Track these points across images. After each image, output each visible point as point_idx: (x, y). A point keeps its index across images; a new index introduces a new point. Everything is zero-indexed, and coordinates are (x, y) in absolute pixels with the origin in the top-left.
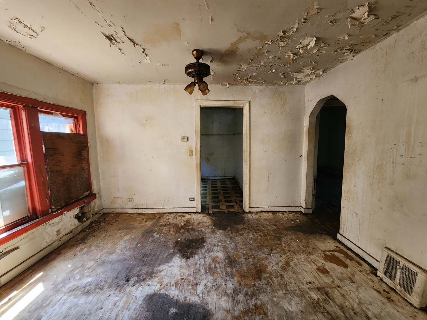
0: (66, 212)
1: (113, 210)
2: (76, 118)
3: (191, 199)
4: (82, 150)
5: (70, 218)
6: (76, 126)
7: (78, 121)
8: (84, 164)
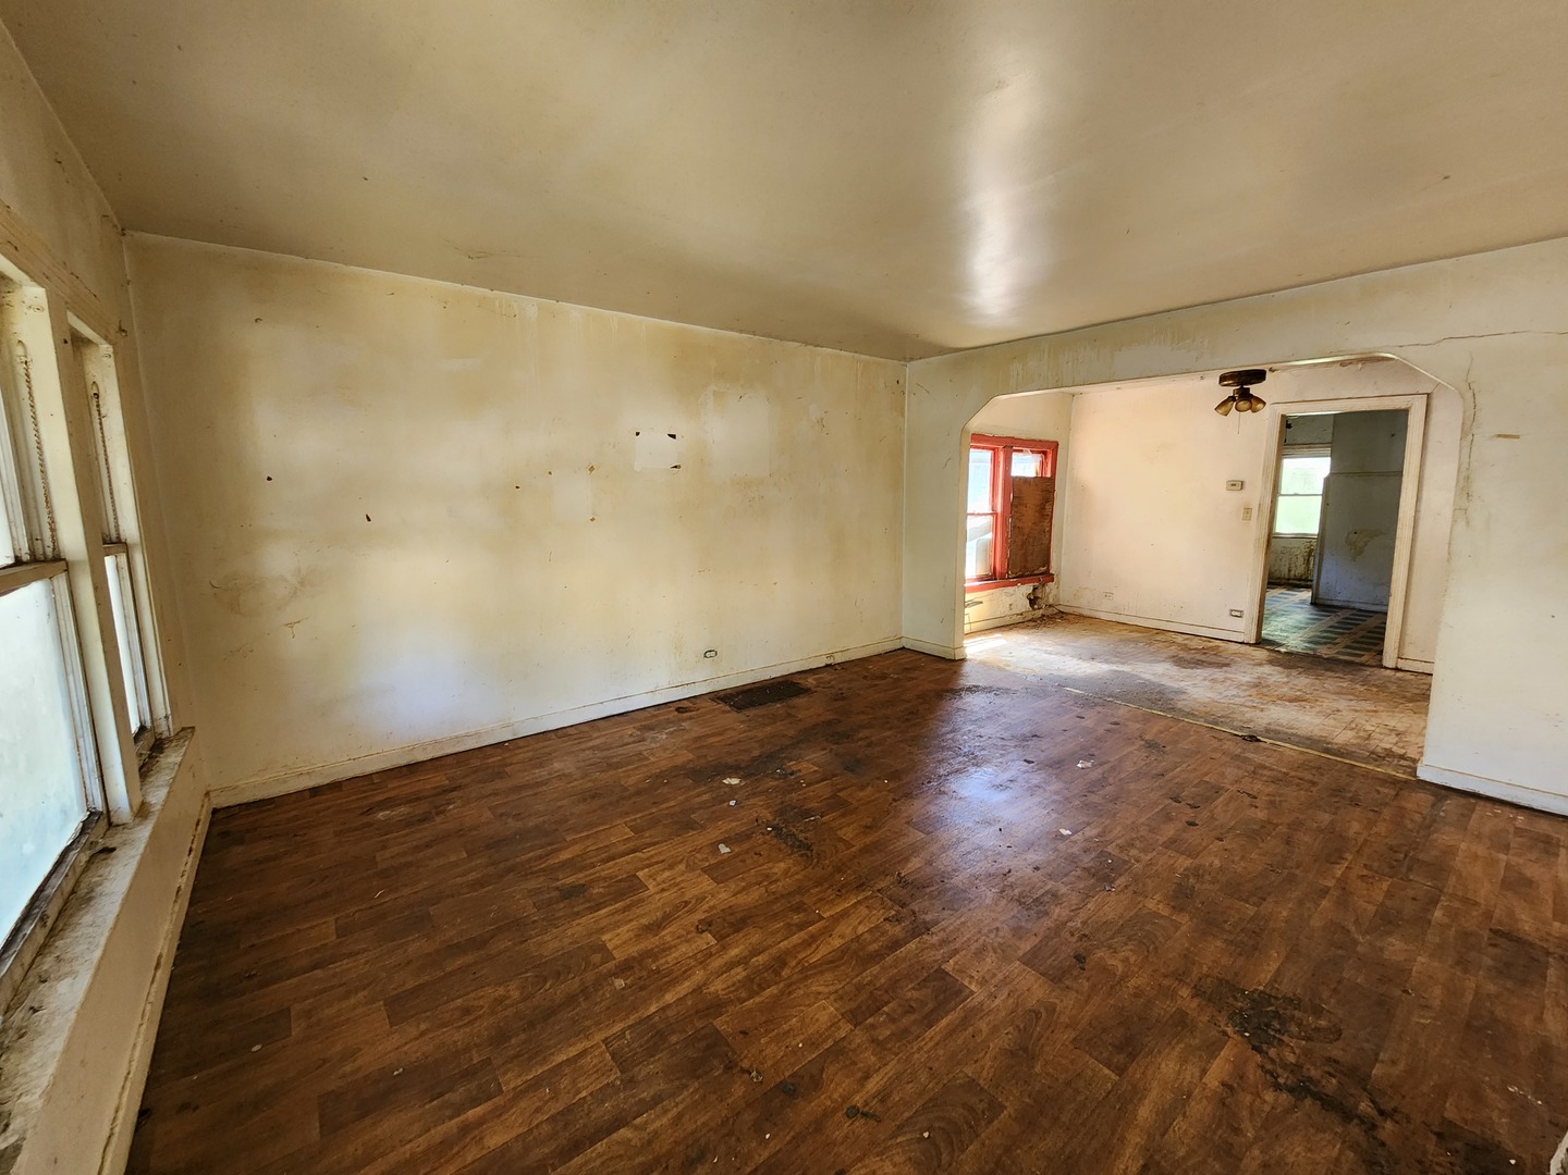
1: (1076, 610)
2: (1045, 453)
3: (1234, 613)
4: (1047, 502)
5: (1021, 595)
6: (1043, 464)
7: (1046, 458)
8: (1046, 524)
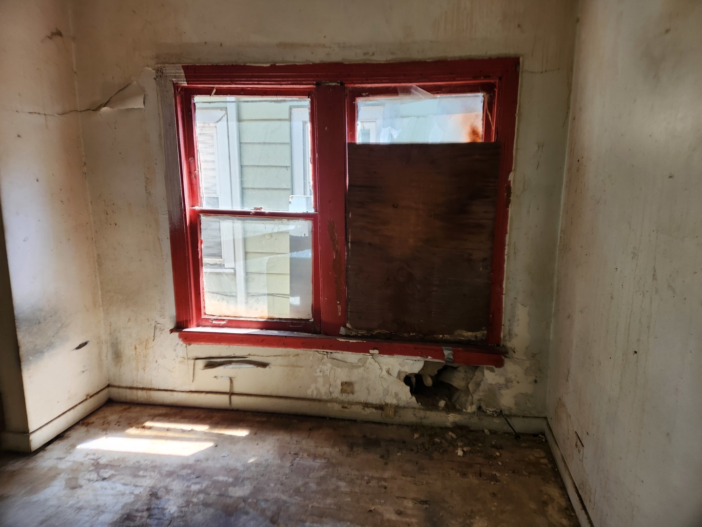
0: (376, 352)
5: (388, 372)
